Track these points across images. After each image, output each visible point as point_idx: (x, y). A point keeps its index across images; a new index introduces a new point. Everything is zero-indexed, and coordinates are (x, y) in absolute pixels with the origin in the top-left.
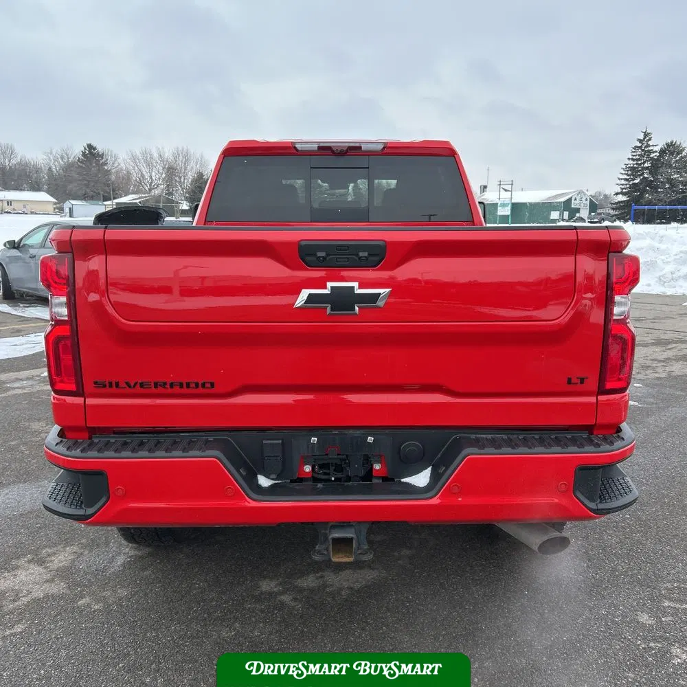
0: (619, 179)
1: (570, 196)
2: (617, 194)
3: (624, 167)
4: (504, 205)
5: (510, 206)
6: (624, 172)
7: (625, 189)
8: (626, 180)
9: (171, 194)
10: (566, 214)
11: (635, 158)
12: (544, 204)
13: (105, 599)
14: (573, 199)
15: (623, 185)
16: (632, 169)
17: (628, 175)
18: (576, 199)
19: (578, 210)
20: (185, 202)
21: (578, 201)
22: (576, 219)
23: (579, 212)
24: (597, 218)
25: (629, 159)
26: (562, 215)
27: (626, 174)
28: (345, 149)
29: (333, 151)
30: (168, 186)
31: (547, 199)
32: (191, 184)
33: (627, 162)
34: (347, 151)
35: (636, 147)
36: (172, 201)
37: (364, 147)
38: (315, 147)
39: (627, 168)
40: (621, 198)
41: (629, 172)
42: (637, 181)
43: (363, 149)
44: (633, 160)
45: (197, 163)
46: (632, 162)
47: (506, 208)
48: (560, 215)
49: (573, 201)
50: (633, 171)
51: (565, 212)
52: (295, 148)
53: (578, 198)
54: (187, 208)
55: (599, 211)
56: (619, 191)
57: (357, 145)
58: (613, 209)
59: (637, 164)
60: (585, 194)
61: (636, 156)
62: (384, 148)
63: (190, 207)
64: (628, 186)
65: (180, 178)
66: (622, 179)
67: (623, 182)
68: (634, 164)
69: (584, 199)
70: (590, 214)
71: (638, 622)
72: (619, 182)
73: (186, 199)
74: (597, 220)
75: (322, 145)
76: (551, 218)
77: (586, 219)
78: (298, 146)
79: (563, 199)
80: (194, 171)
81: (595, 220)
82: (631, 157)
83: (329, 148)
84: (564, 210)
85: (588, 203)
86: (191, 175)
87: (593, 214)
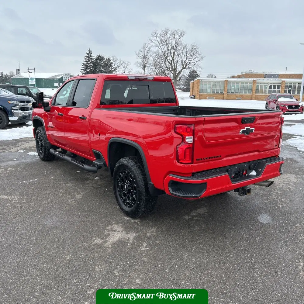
0: (81, 69)
1: (61, 76)
3: (83, 64)
4: (32, 79)
5: (35, 79)
6: (83, 67)
8: (84, 70)
10: (61, 84)
12: (50, 79)
15: (83, 72)
16: (86, 65)
17: (84, 68)
18: (64, 78)
25: (84, 61)
26: (59, 84)
35: (87, 56)
39: (83, 65)
41: (85, 67)
42: (88, 71)
44: (86, 62)
47: (33, 81)
49: (63, 78)
57: (146, 78)
61: (86, 60)
67: (83, 71)
69: (68, 78)
72: (81, 71)
76: (55, 86)
78: (129, 78)
79: (59, 78)
84: (60, 82)
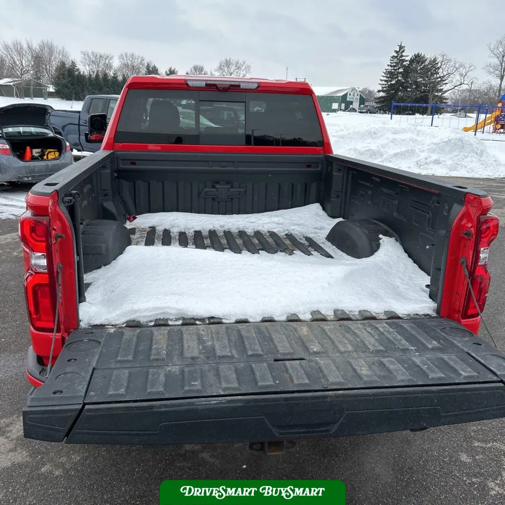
0: (381, 80)
1: (346, 92)
2: (379, 91)
3: (385, 71)
6: (384, 75)
7: (385, 88)
8: (386, 81)
9: (39, 78)
10: (343, 105)
11: (392, 64)
12: (327, 97)
13: (62, 465)
14: (348, 94)
15: (383, 84)
16: (390, 73)
18: (350, 95)
19: (351, 103)
20: (51, 86)
21: (352, 96)
22: (350, 110)
23: (352, 104)
24: (365, 109)
25: (388, 65)
26: (340, 106)
27: (386, 77)
28: (228, 86)
29: (217, 88)
30: (36, 72)
31: (330, 94)
32: (56, 71)
33: (387, 68)
34: (229, 88)
35: (394, 56)
36: (40, 85)
37: (243, 86)
38: (203, 84)
39: (386, 72)
40: (382, 94)
41: (388, 75)
42: (393, 82)
43: (241, 87)
44: (391, 66)
45: (59, 54)
46: (390, 68)
48: (339, 106)
49: (348, 96)
50: (391, 75)
51: (342, 104)
52: (187, 84)
53: (352, 94)
54: (53, 91)
55: (367, 104)
56: (381, 89)
57: (237, 84)
58: (376, 103)
59: (393, 69)
60: (356, 91)
61: (393, 63)
62: (258, 87)
63: (56, 90)
64: (387, 86)
65: (46, 66)
66: (383, 80)
67: (384, 83)
68: (391, 70)
69: (356, 95)
70: (360, 106)
71: (461, 461)
72: (381, 83)
73: (52, 84)
74: (365, 111)
75: (208, 82)
76: (333, 108)
77: (357, 109)
78: (190, 83)
79: (341, 94)
80: (57, 61)
81: (364, 111)
82: (390, 64)
83: (215, 85)
84: (342, 102)
85: (359, 97)
86: (55, 64)
87: (362, 106)
